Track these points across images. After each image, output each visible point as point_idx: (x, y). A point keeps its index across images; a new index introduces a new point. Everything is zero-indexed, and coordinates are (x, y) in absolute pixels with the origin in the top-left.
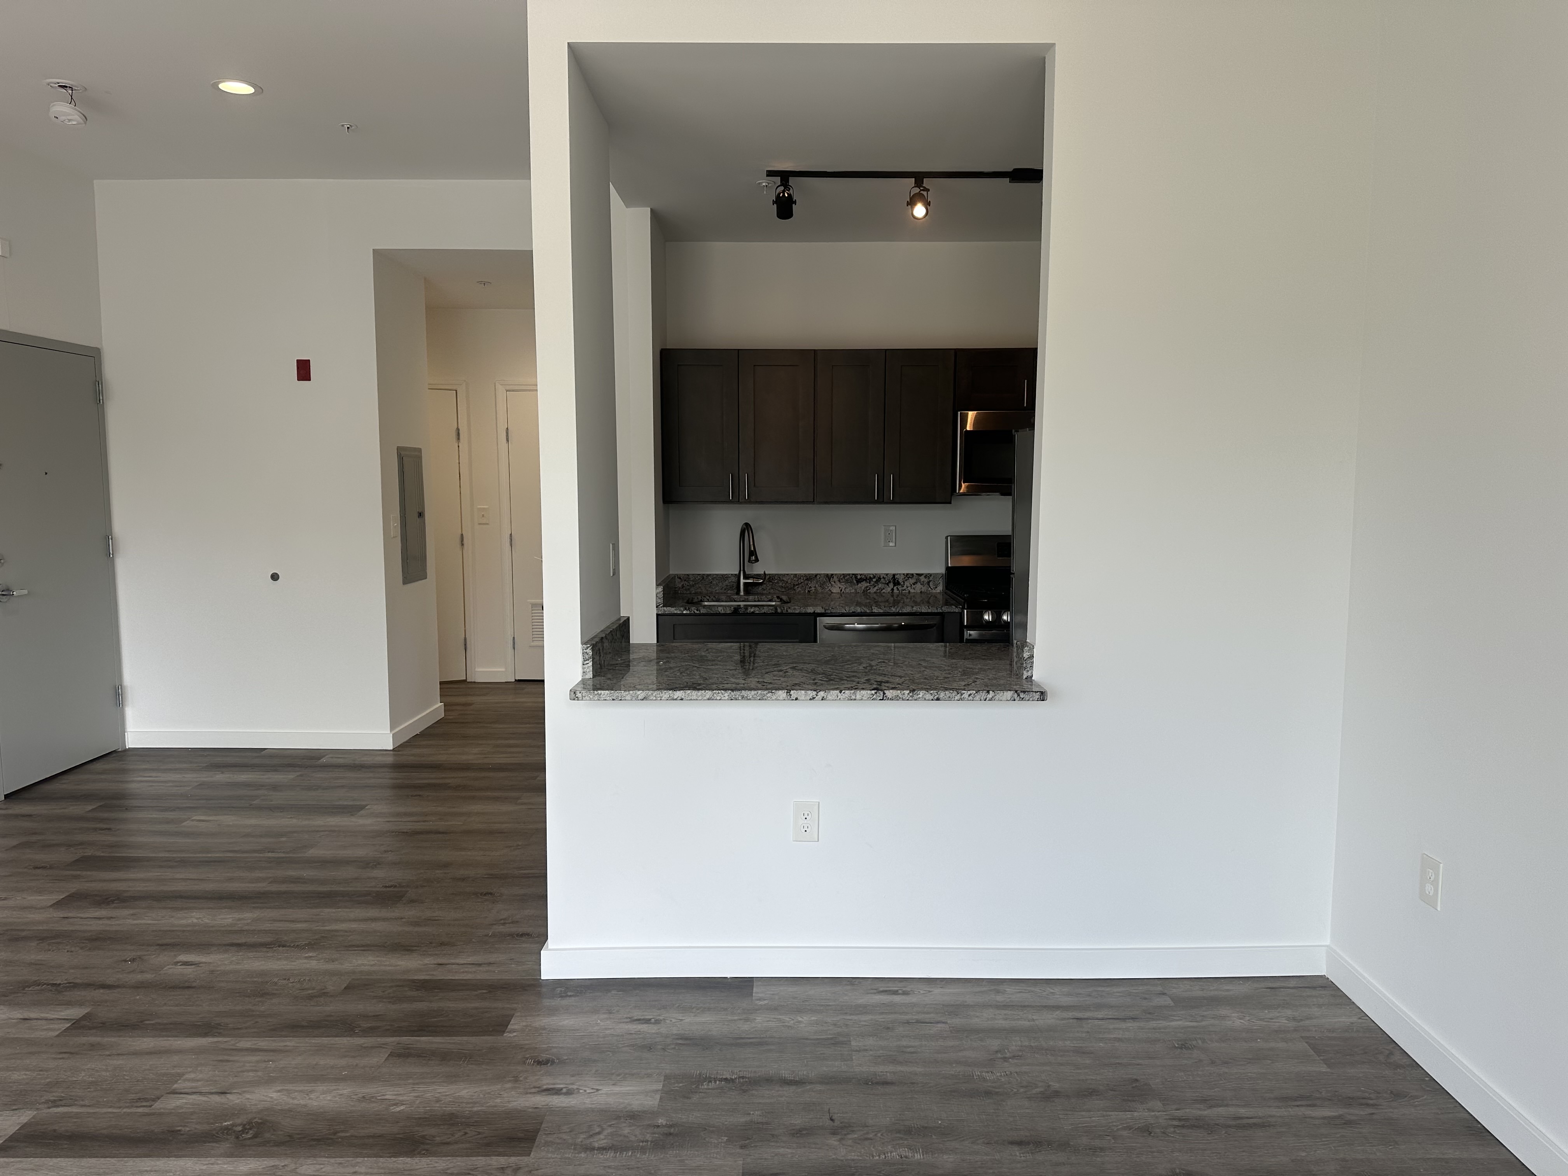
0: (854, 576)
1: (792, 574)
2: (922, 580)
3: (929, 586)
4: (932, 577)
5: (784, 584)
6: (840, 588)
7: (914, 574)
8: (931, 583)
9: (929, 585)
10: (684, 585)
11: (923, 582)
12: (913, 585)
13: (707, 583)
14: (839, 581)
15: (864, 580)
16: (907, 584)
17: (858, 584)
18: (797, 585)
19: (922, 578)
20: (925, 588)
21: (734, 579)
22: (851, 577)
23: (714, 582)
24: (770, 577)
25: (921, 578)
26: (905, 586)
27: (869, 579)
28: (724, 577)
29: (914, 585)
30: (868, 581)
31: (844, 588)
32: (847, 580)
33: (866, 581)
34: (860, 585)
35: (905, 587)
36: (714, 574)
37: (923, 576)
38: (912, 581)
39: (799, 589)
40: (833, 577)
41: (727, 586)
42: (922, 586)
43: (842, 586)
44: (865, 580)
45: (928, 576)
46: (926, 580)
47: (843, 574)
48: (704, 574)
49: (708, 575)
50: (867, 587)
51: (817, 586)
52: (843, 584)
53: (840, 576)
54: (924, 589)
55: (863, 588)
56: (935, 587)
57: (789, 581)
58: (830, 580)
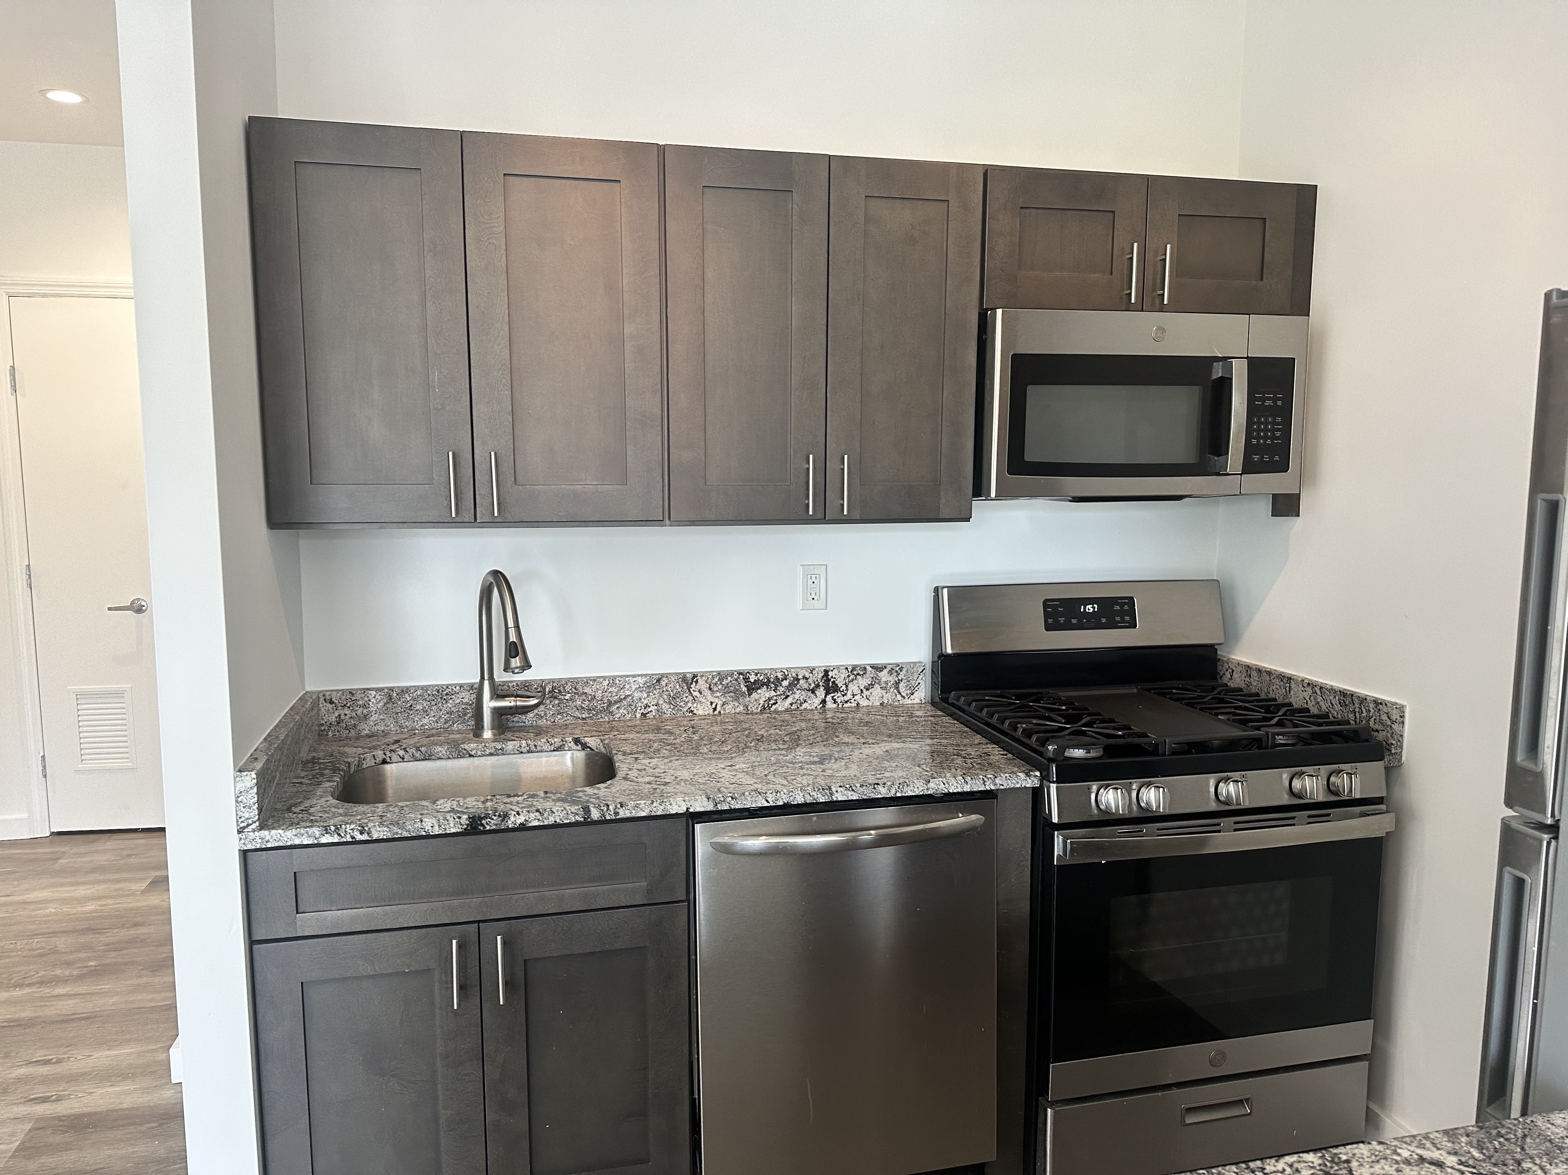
0: (741, 676)
1: (604, 678)
2: (884, 679)
3: (898, 691)
4: (904, 670)
5: (587, 703)
6: (712, 703)
7: (868, 668)
8: (901, 685)
9: (897, 688)
10: (343, 717)
11: (886, 683)
12: (864, 691)
13: (399, 710)
14: (710, 689)
15: (763, 684)
16: (853, 688)
17: (749, 695)
18: (616, 702)
19: (884, 675)
20: (889, 695)
21: (468, 697)
22: (736, 680)
23: (418, 707)
24: (554, 688)
25: (881, 674)
26: (850, 692)
27: (773, 683)
28: (442, 693)
29: (867, 690)
30: (773, 686)
31: (720, 703)
32: (727, 686)
33: (767, 686)
34: (754, 695)
35: (849, 696)
36: (416, 688)
37: (885, 671)
38: (863, 682)
39: (621, 711)
40: (697, 682)
41: (451, 713)
42: (884, 692)
43: (716, 700)
44: (767, 684)
45: (896, 669)
46: (892, 679)
47: (719, 673)
48: (392, 689)
49: (404, 691)
50: (769, 699)
51: (661, 702)
52: (718, 694)
53: (713, 678)
54: (888, 698)
55: (762, 702)
56: (909, 692)
57: (599, 694)
58: (689, 688)
